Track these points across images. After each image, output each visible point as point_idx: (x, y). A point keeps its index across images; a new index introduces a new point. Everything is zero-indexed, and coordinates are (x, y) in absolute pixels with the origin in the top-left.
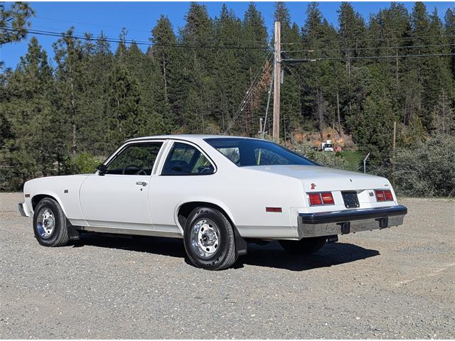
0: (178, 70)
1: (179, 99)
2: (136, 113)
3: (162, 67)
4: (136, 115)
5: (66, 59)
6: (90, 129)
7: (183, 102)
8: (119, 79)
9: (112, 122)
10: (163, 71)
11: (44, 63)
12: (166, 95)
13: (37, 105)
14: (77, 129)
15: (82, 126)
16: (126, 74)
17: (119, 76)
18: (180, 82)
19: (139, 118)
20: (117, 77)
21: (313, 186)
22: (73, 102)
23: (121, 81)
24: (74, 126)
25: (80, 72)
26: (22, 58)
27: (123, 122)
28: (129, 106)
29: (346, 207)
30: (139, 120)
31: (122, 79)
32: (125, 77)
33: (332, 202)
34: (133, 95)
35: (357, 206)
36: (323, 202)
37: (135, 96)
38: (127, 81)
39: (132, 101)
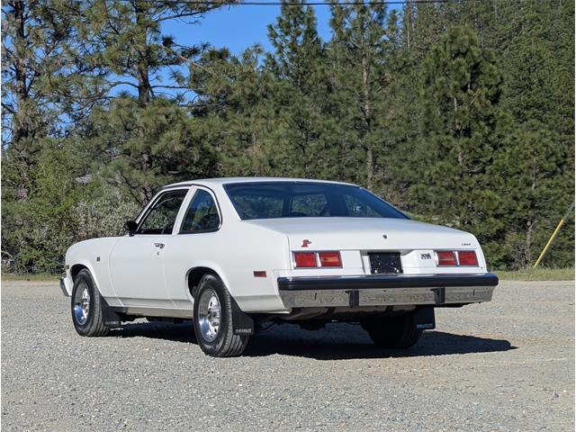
4: (493, 126)
5: (353, 23)
8: (457, 55)
11: (311, 32)
16: (471, 42)
17: (454, 47)
19: (498, 131)
20: (452, 51)
21: (306, 243)
23: (460, 59)
24: (368, 153)
26: (270, 27)
28: (476, 109)
29: (372, 272)
30: (499, 137)
31: (462, 54)
32: (468, 50)
33: (339, 265)
34: (486, 85)
35: (396, 272)
36: (319, 264)
37: (490, 87)
38: (473, 57)
39: (483, 98)
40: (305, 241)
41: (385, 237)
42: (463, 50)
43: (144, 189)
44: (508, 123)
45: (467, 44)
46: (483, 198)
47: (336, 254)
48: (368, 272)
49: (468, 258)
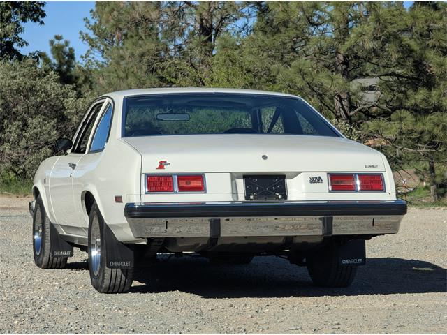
21: (162, 165)
29: (247, 197)
33: (201, 189)
35: (278, 198)
36: (176, 189)
40: (161, 162)
41: (265, 157)
43: (338, 94)
47: (200, 177)
48: (242, 198)
49: (373, 182)
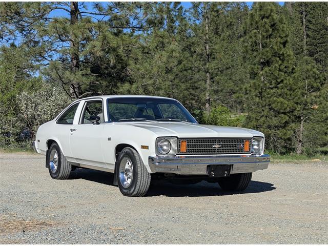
0: (320, 20)
1: (321, 51)
2: (282, 57)
3: (301, 18)
4: (283, 61)
6: (226, 78)
7: (324, 55)
8: (263, 18)
9: (252, 69)
10: (302, 22)
12: (305, 48)
13: (161, 39)
14: (212, 78)
15: (217, 74)
16: (272, 11)
17: (262, 13)
18: (321, 32)
19: (285, 64)
20: (261, 15)
22: (207, 47)
23: (265, 20)
24: (208, 75)
25: (217, 11)
27: (267, 69)
28: (275, 50)
30: (286, 67)
31: (266, 17)
32: (270, 15)
34: (280, 36)
37: (282, 38)
38: (273, 19)
39: (278, 44)
42: (267, 15)
43: (72, 85)
44: (292, 59)
45: (269, 11)
46: (278, 103)
